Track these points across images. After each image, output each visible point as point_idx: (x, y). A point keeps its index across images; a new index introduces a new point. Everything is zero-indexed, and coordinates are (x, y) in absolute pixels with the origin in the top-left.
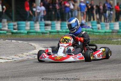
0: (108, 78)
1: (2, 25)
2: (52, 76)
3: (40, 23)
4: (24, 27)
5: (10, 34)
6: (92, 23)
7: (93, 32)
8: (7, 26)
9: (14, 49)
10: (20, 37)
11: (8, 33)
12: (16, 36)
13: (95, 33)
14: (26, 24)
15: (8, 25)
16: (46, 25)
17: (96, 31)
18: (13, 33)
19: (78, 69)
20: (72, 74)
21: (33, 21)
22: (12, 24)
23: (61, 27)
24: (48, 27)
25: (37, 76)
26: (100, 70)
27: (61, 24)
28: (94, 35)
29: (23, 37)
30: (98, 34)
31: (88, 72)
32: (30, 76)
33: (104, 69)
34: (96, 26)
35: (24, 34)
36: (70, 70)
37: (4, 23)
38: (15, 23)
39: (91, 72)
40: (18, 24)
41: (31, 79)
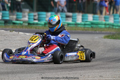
0: (114, 79)
1: (22, 15)
2: (55, 73)
3: (61, 15)
4: (45, 18)
5: (27, 24)
6: (114, 16)
7: (113, 26)
8: (27, 16)
9: (20, 42)
10: (36, 28)
11: (24, 24)
12: (31, 27)
13: (114, 27)
14: (46, 15)
15: (29, 16)
16: (67, 17)
17: (116, 25)
18: (29, 24)
19: (85, 67)
20: (77, 72)
21: (55, 12)
22: (33, 14)
23: (82, 19)
24: (69, 19)
25: (39, 73)
26: (109, 68)
27: (82, 16)
28: (113, 28)
29: (38, 28)
30: (117, 27)
31: (95, 71)
32: (30, 73)
33: (113, 68)
34: (118, 19)
35: (41, 26)
36: (76, 68)
37: (24, 13)
38: (36, 14)
39: (98, 71)
40: (39, 15)
41: (30, 76)
